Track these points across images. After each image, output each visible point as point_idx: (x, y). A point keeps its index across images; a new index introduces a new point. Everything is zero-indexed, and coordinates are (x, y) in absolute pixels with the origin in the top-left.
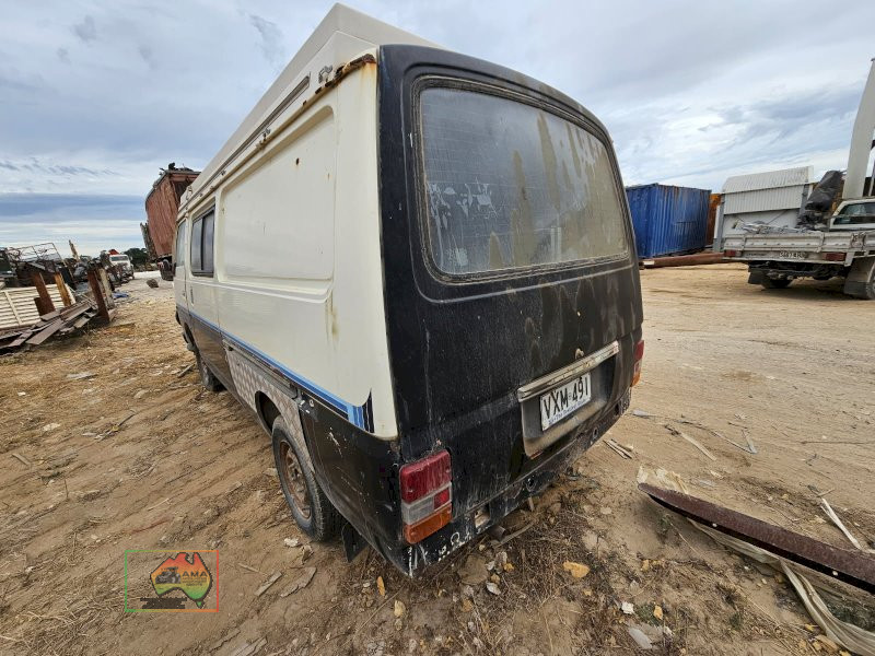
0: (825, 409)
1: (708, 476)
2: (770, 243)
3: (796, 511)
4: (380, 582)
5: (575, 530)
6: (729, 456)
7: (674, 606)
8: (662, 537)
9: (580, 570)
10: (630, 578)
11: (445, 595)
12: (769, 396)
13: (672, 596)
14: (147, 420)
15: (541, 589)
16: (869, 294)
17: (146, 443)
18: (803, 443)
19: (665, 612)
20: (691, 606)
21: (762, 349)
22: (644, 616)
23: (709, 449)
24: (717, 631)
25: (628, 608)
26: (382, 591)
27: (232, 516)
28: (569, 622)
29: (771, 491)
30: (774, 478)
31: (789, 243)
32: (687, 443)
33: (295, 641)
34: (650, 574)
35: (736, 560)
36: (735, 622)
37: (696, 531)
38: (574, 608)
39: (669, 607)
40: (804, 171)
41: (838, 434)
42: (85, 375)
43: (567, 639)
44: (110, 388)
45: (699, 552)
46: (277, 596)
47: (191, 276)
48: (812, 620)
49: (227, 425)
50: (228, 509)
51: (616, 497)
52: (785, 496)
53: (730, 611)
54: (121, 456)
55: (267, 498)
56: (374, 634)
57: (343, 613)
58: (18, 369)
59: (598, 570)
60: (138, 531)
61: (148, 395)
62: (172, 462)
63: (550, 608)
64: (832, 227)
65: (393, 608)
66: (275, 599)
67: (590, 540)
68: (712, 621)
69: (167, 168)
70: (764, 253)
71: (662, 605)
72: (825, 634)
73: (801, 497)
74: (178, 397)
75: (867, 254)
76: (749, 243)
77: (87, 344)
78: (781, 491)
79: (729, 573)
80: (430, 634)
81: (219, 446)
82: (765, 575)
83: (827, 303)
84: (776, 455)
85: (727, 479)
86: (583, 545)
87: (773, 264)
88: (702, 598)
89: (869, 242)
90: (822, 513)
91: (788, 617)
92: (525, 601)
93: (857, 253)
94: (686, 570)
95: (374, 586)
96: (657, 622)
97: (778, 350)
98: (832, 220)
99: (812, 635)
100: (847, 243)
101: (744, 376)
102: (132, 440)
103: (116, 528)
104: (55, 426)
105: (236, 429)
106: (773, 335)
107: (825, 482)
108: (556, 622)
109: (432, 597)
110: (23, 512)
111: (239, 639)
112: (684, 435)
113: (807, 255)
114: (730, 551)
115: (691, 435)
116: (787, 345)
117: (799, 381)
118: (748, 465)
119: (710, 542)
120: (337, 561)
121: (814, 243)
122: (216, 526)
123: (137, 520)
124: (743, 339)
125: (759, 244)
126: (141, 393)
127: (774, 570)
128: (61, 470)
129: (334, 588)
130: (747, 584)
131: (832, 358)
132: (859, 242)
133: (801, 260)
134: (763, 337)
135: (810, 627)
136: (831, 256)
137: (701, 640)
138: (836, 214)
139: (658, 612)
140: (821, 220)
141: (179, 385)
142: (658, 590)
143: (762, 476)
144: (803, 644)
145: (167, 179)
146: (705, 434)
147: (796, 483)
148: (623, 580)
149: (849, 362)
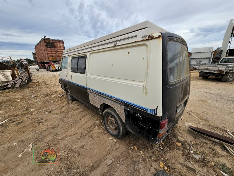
0: (223, 109)
1: (201, 124)
2: (206, 67)
3: (222, 132)
4: (135, 147)
5: (176, 136)
6: (204, 120)
7: (202, 151)
8: (195, 137)
9: (180, 144)
10: (190, 146)
11: (151, 150)
12: (210, 106)
13: (201, 149)
14: (57, 108)
15: (173, 148)
16: (228, 81)
17: (60, 115)
18: (220, 117)
19: (200, 152)
20: (205, 151)
21: (206, 94)
22: (195, 153)
23: (199, 118)
24: (211, 156)
25: (192, 152)
26: (136, 149)
27: (92, 132)
28: (180, 155)
29: (215, 127)
30: (215, 125)
31: (210, 68)
32: (193, 117)
33: (121, 159)
34: (194, 145)
35: (211, 142)
36: (215, 154)
37: (201, 136)
38: (180, 152)
39: (201, 151)
40: (212, 48)
41: (227, 115)
42: (34, 96)
43: (181, 158)
44: (43, 100)
45: (204, 141)
46: (112, 150)
47: (71, 72)
48: (230, 154)
49: (80, 110)
50: (91, 131)
51: (182, 128)
52: (218, 129)
53: (213, 152)
54: (55, 118)
55: (99, 128)
56: (138, 158)
57: (129, 154)
58: (13, 94)
59: (183, 144)
60: (70, 136)
61: (54, 102)
62: (70, 120)
63: (175, 152)
64: (219, 64)
65: (140, 152)
66: (112, 151)
67: (180, 138)
68: (210, 154)
69: (43, 38)
70: (203, 70)
71: (199, 151)
72: (233, 156)
73: (222, 129)
74: (63, 103)
75: (228, 71)
76: (200, 67)
77: (29, 87)
78: (217, 128)
79: (211, 144)
80: (150, 157)
81: (80, 115)
82: (218, 145)
83: (218, 83)
84: (214, 120)
85: (205, 125)
86: (178, 139)
87: (206, 73)
88: (207, 149)
89: (229, 68)
90: (227, 132)
91: (225, 153)
92: (169, 150)
93: (226, 71)
94: (202, 144)
95: (134, 148)
96: (198, 154)
97: (209, 95)
98: (220, 62)
99: (231, 156)
100: (224, 68)
101: (203, 101)
102: (56, 114)
103: (64, 135)
104: (33, 110)
105: (83, 111)
106: (207, 91)
107: (226, 126)
108: (178, 155)
109: (148, 150)
110: (38, 131)
111: (107, 159)
112: (192, 115)
113: (214, 71)
114: (210, 140)
115: (194, 115)
116: (211, 93)
117: (216, 103)
118: (209, 122)
119: (205, 138)
120: (123, 143)
121: (216, 68)
122: (89, 135)
123: (69, 133)
124: (201, 92)
125: (203, 67)
126: (52, 101)
127: (220, 144)
128: (41, 121)
129: (125, 148)
130: (215, 147)
131: (222, 97)
132: (227, 68)
133: (213, 72)
134: (205, 91)
135: (230, 155)
136: (220, 71)
137: (208, 158)
138: (221, 60)
139: (198, 152)
140: (217, 62)
141: (61, 99)
142: (197, 148)
143: (212, 124)
144: (229, 158)
145: (43, 41)
146: (197, 115)
147: (221, 126)
148: (189, 146)
149: (226, 98)
